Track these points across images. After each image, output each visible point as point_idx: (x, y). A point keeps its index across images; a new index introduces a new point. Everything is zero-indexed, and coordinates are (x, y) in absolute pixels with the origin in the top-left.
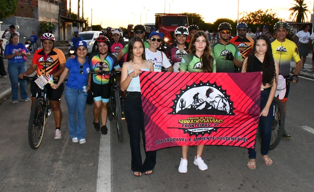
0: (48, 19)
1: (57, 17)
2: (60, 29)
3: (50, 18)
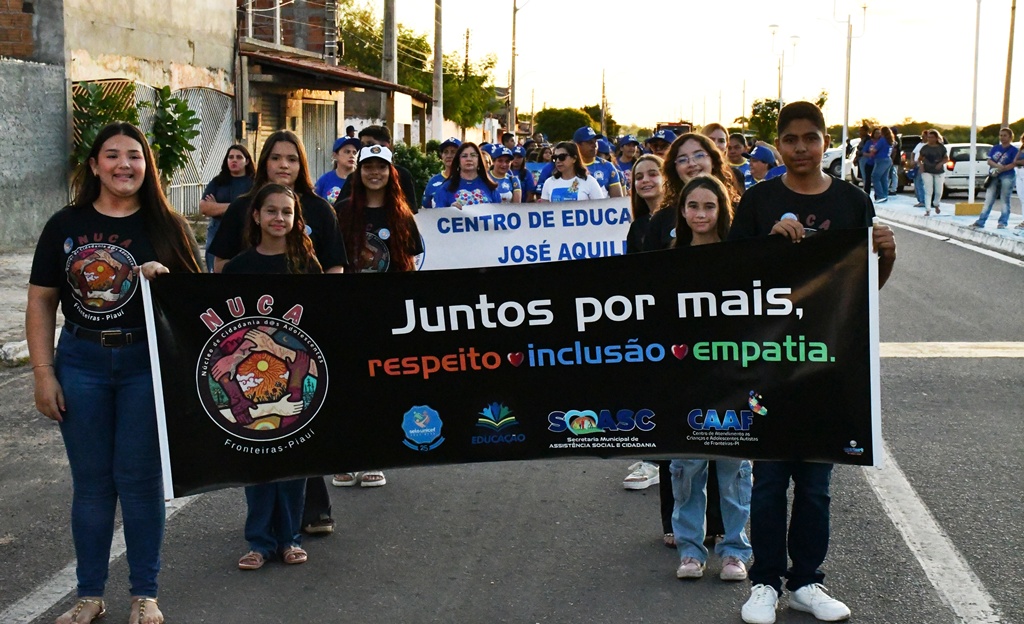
0: (145, 67)
1: (226, 53)
2: (244, 132)
3: (160, 61)
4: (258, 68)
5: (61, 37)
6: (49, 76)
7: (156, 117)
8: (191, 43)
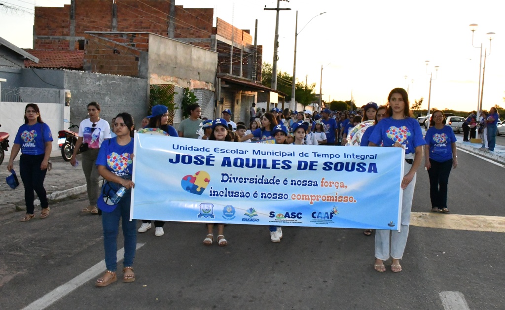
2: (218, 104)
3: (186, 79)
4: (224, 82)
5: (147, 69)
6: (140, 82)
7: (183, 98)
8: (199, 73)
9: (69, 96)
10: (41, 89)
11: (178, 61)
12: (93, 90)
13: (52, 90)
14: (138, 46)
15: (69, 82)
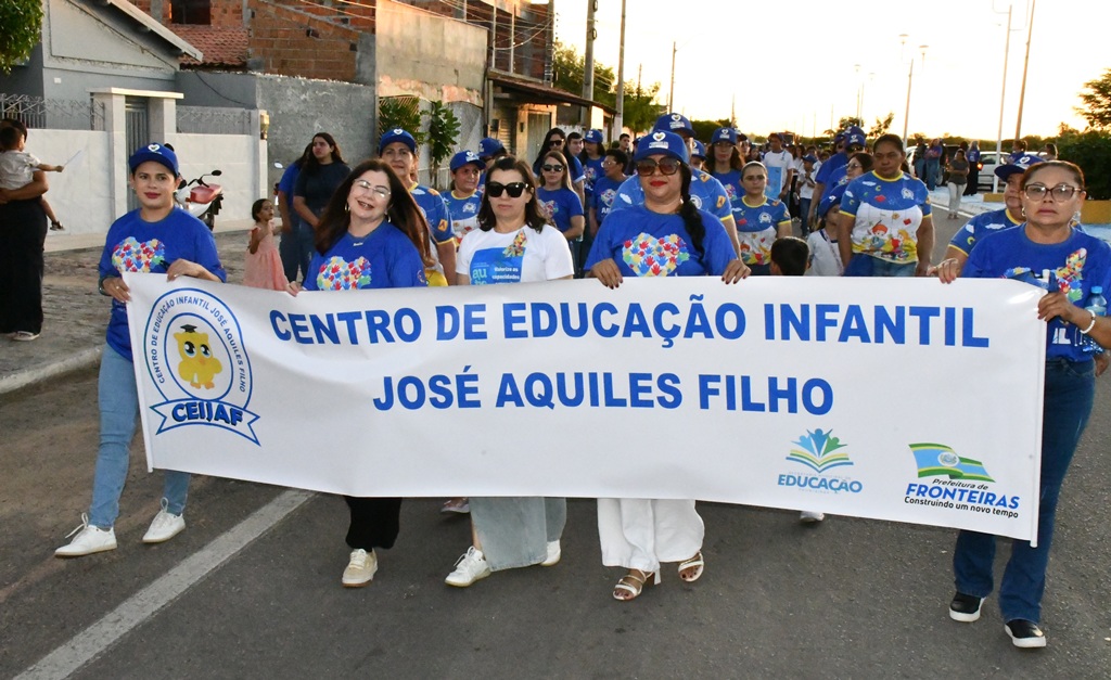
0: (426, 88)
1: (478, 78)
3: (436, 84)
4: (499, 89)
5: (374, 67)
6: (365, 94)
7: (432, 122)
8: (456, 71)
9: (267, 121)
10: (224, 110)
11: (422, 50)
12: (296, 110)
13: (239, 110)
14: (355, 21)
15: (263, 97)
